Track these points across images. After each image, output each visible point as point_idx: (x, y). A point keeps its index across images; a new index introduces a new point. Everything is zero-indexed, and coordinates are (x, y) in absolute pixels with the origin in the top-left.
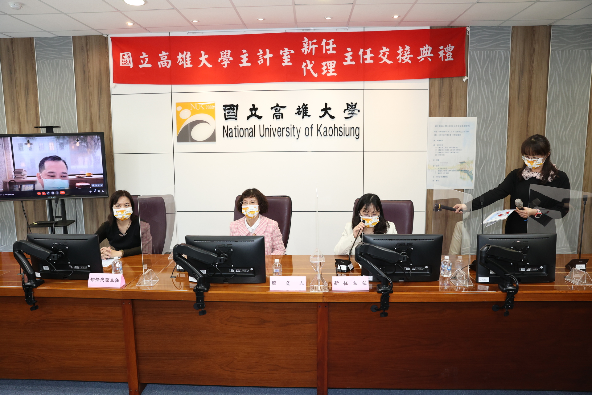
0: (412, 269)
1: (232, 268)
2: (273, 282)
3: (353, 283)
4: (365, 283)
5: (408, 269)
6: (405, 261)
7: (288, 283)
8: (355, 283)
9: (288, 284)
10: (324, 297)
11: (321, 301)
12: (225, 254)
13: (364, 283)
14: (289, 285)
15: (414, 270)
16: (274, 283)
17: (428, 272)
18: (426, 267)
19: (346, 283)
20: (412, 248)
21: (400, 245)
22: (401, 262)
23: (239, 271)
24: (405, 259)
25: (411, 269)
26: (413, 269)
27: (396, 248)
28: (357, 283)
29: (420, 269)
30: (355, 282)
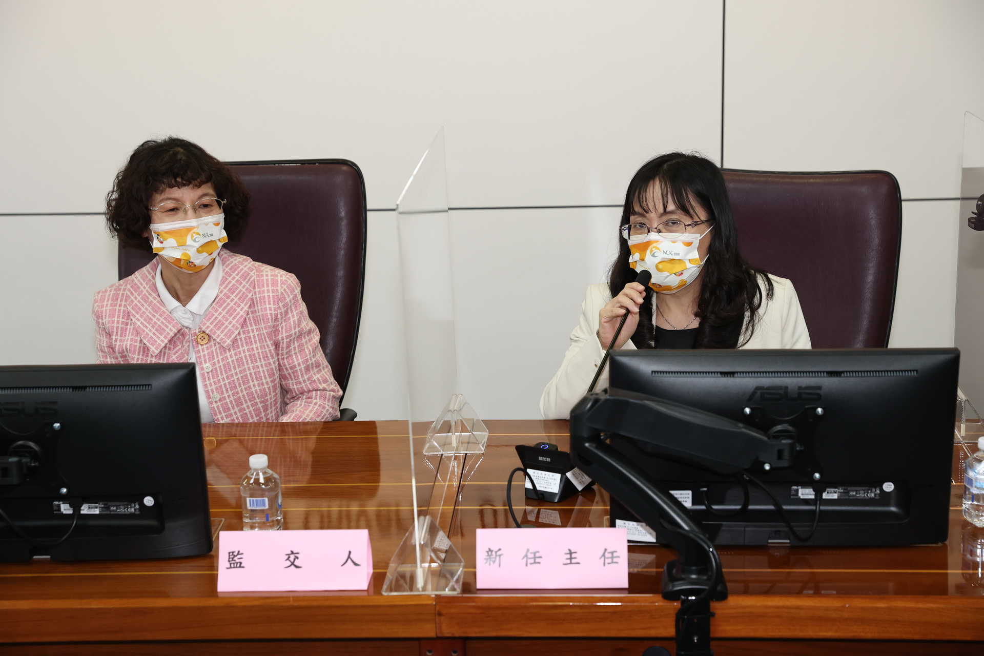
0: (825, 496)
1: (64, 499)
2: (232, 556)
3: (564, 558)
4: (612, 558)
5: (806, 493)
6: (785, 463)
7: (292, 559)
8: (571, 558)
9: (293, 563)
10: (440, 614)
11: (427, 630)
12: (32, 444)
13: (608, 557)
14: (297, 567)
15: (835, 496)
16: (235, 561)
17: (893, 509)
18: (888, 487)
19: (535, 559)
20: (820, 410)
21: (766, 396)
22: (767, 467)
23: (97, 511)
24: (786, 454)
25: (819, 493)
26: (831, 495)
27: (748, 410)
28: (579, 557)
29: (862, 495)
30: (571, 553)
